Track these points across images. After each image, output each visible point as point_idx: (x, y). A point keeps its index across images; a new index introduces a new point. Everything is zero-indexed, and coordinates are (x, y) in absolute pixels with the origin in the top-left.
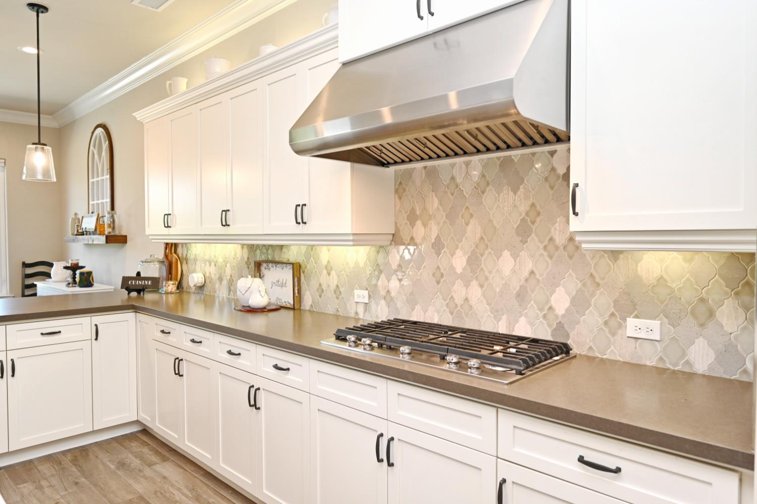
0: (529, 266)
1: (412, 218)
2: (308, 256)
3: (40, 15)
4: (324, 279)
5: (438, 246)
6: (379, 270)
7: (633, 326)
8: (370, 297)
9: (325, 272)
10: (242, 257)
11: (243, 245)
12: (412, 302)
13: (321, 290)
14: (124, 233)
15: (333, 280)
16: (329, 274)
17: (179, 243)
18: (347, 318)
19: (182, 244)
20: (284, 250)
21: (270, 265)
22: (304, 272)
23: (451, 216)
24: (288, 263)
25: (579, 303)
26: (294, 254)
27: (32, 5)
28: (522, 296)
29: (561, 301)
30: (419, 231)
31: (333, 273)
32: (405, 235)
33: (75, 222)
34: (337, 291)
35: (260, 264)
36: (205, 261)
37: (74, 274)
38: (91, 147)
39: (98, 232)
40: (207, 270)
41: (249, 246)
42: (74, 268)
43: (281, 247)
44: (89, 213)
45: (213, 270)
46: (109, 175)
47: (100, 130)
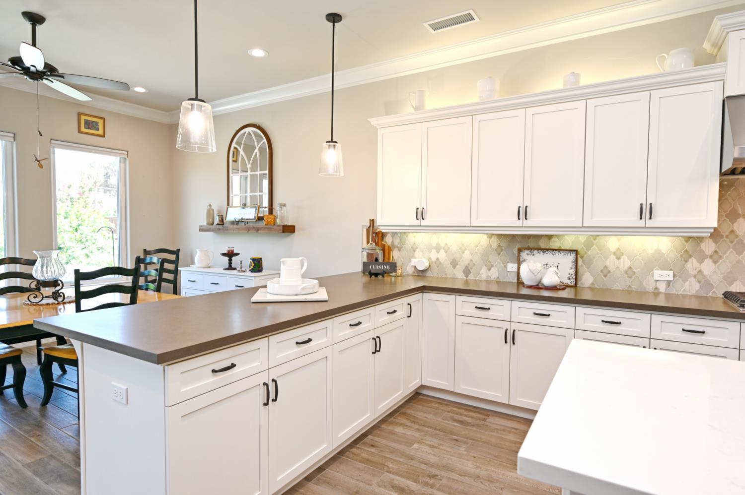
2: (589, 245)
3: (336, 24)
4: (611, 263)
6: (686, 256)
8: (674, 276)
9: (613, 257)
10: (490, 245)
11: (490, 235)
13: (606, 272)
14: (290, 223)
15: (625, 263)
16: (618, 259)
17: (387, 233)
18: (645, 293)
19: (394, 234)
20: (553, 239)
21: (535, 252)
22: (582, 257)
24: (559, 250)
26: (569, 242)
31: (624, 258)
33: (210, 212)
34: (630, 272)
35: (520, 250)
36: (430, 248)
37: (230, 260)
38: (234, 145)
39: (264, 222)
40: (434, 256)
41: (500, 236)
42: (230, 255)
43: (550, 237)
44: (228, 205)
45: (442, 256)
46: (267, 172)
47: (247, 129)
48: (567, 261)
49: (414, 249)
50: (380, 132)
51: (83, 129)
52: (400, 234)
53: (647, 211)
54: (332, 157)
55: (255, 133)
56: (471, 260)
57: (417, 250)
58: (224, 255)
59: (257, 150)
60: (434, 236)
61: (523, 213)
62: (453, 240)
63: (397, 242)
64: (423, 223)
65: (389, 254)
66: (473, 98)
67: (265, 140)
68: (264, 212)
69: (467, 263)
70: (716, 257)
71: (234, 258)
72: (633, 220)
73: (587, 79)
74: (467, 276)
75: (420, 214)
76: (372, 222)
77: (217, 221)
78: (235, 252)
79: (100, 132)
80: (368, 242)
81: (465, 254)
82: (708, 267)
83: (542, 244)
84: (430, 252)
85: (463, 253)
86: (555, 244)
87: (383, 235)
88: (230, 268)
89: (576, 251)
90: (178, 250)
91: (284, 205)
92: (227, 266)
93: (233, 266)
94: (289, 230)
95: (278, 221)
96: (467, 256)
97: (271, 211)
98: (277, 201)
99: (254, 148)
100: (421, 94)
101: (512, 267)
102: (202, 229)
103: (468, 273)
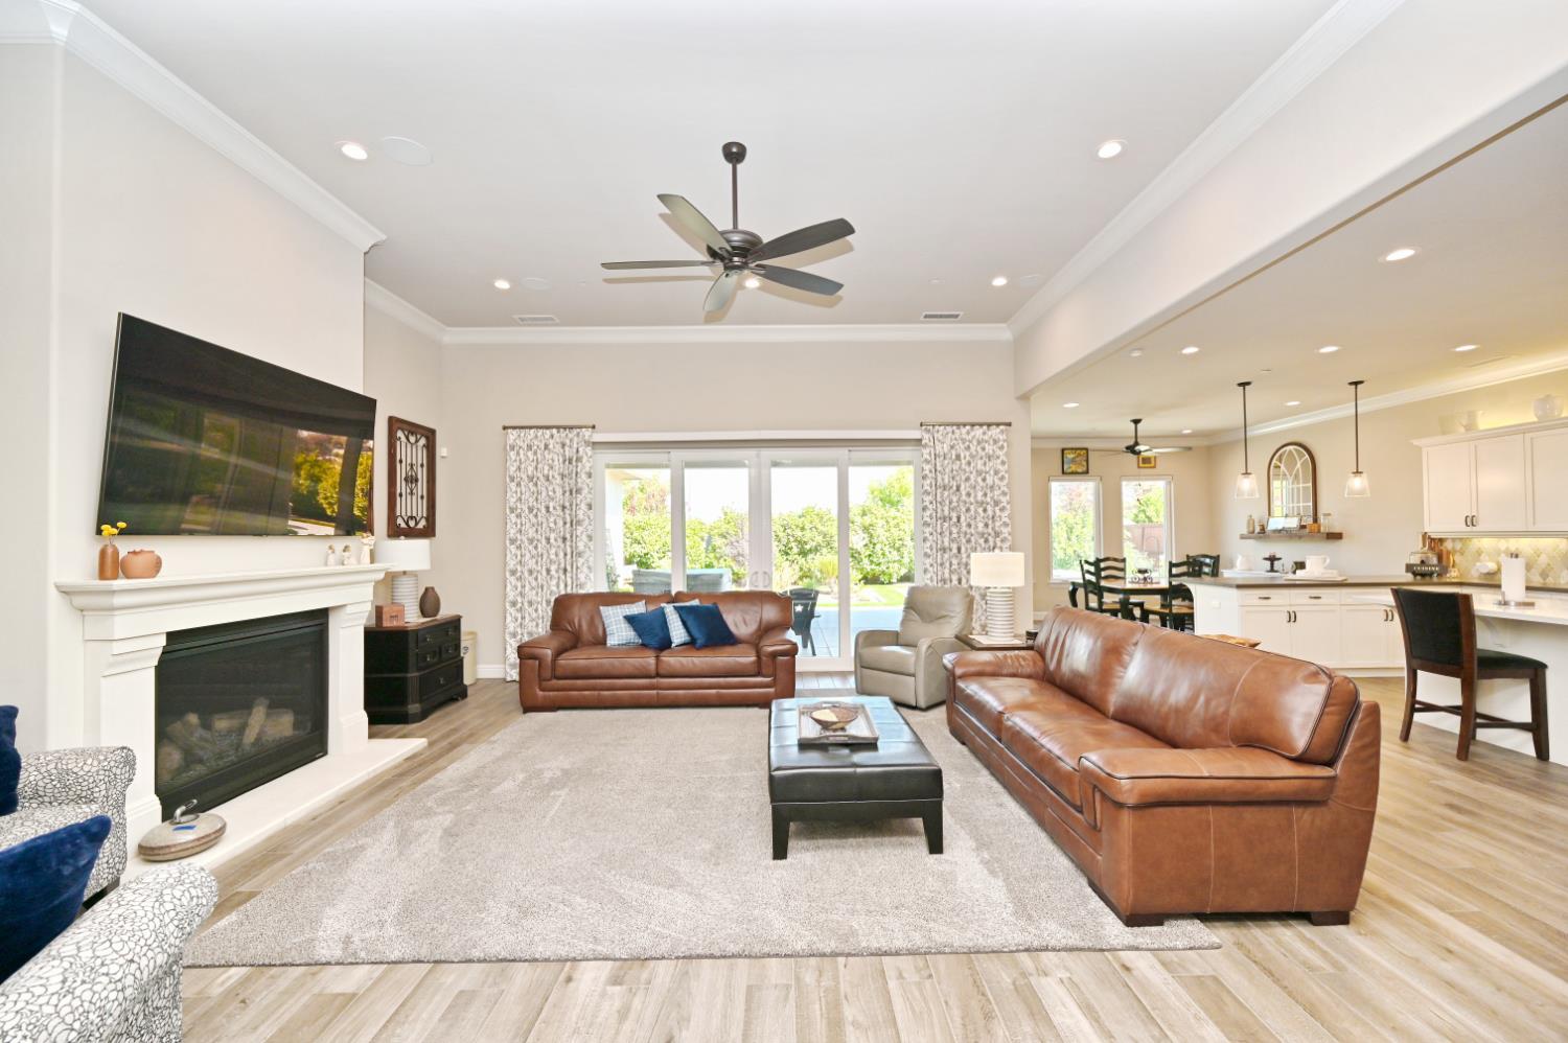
3: (1358, 387)
27: (1352, 382)
33: (1251, 521)
37: (1272, 565)
38: (1274, 461)
39: (1307, 530)
42: (1272, 559)
44: (1269, 515)
46: (1310, 484)
47: (1291, 447)
49: (1479, 553)
50: (1424, 451)
51: (1141, 465)
52: (1464, 539)
54: (1357, 483)
55: (1296, 450)
56: (1549, 565)
57: (1483, 555)
58: (1266, 559)
59: (1299, 465)
60: (1503, 541)
62: (1524, 544)
63: (1456, 547)
64: (1479, 529)
65: (1448, 558)
66: (1530, 417)
67: (1307, 456)
68: (1308, 520)
69: (1544, 566)
71: (1276, 563)
74: (1544, 579)
75: (1470, 521)
76: (1426, 529)
77: (1258, 529)
78: (1278, 556)
79: (1152, 465)
80: (1424, 546)
81: (1541, 558)
84: (1499, 555)
85: (1538, 556)
87: (1441, 540)
88: (1272, 570)
90: (1218, 556)
91: (1329, 515)
92: (1269, 568)
93: (1275, 569)
94: (1335, 536)
95: (1322, 529)
96: (1543, 560)
97: (1315, 520)
98: (1322, 510)
99: (1296, 464)
100: (1472, 415)
102: (1243, 537)
103: (1544, 575)
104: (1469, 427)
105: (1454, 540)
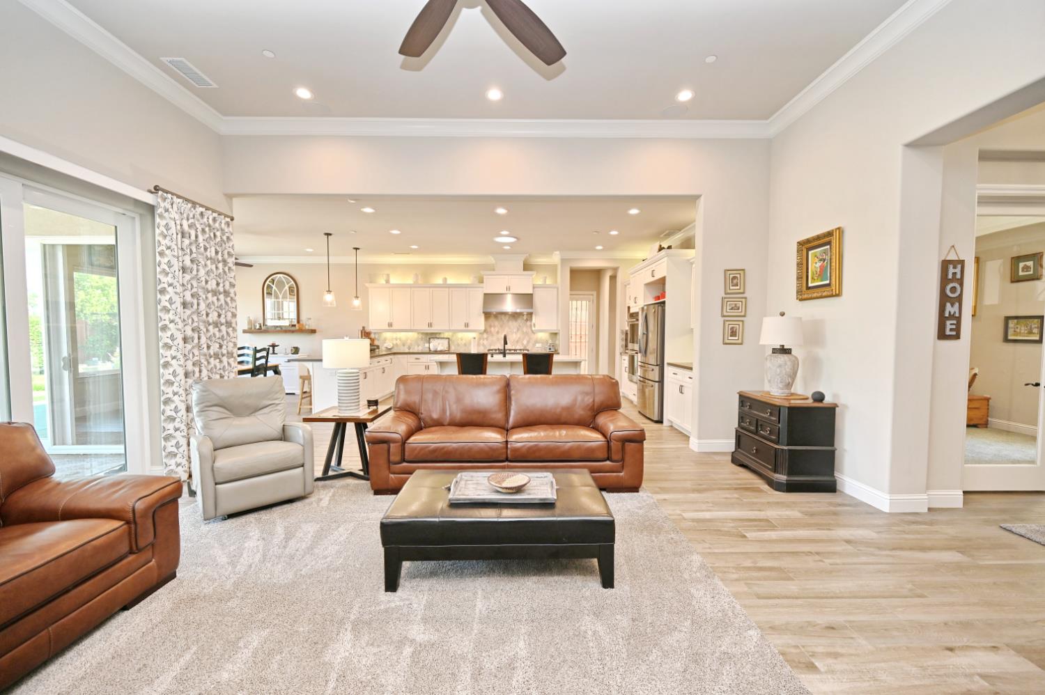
0: (519, 336)
1: (491, 326)
2: (453, 336)
4: (460, 342)
5: (498, 333)
6: (480, 339)
7: (537, 345)
9: (461, 340)
10: (418, 337)
11: (418, 333)
12: (490, 345)
13: (458, 345)
14: (313, 328)
15: (464, 342)
21: (435, 339)
22: (451, 340)
23: (501, 326)
24: (443, 338)
25: (528, 342)
26: (446, 335)
27: (354, 248)
28: (517, 342)
29: (525, 342)
30: (492, 329)
32: (489, 330)
33: (250, 322)
34: (465, 345)
35: (430, 339)
36: (392, 339)
38: (267, 282)
39: (296, 327)
40: (395, 342)
41: (423, 333)
42: (273, 346)
43: (440, 333)
44: (265, 318)
45: (398, 342)
46: (295, 300)
47: (279, 275)
48: (446, 342)
49: (385, 339)
50: (369, 290)
52: (379, 333)
53: (467, 325)
55: (284, 277)
57: (387, 340)
59: (287, 287)
60: (396, 334)
61: (430, 325)
62: (403, 335)
63: (377, 337)
64: (392, 328)
65: (375, 341)
66: (410, 281)
67: (293, 282)
68: (295, 322)
69: (409, 344)
70: (487, 339)
71: (276, 348)
72: (463, 327)
73: (451, 281)
75: (390, 325)
76: (364, 328)
77: (257, 327)
81: (408, 340)
82: (485, 342)
83: (438, 336)
86: (442, 336)
87: (370, 334)
89: (449, 338)
91: (308, 318)
93: (276, 352)
94: (313, 331)
95: (305, 327)
96: (409, 342)
97: (298, 322)
98: (303, 317)
99: (285, 286)
100: (388, 275)
101: (427, 345)
102: (245, 332)
103: (409, 348)
104: (387, 281)
105: (375, 333)
